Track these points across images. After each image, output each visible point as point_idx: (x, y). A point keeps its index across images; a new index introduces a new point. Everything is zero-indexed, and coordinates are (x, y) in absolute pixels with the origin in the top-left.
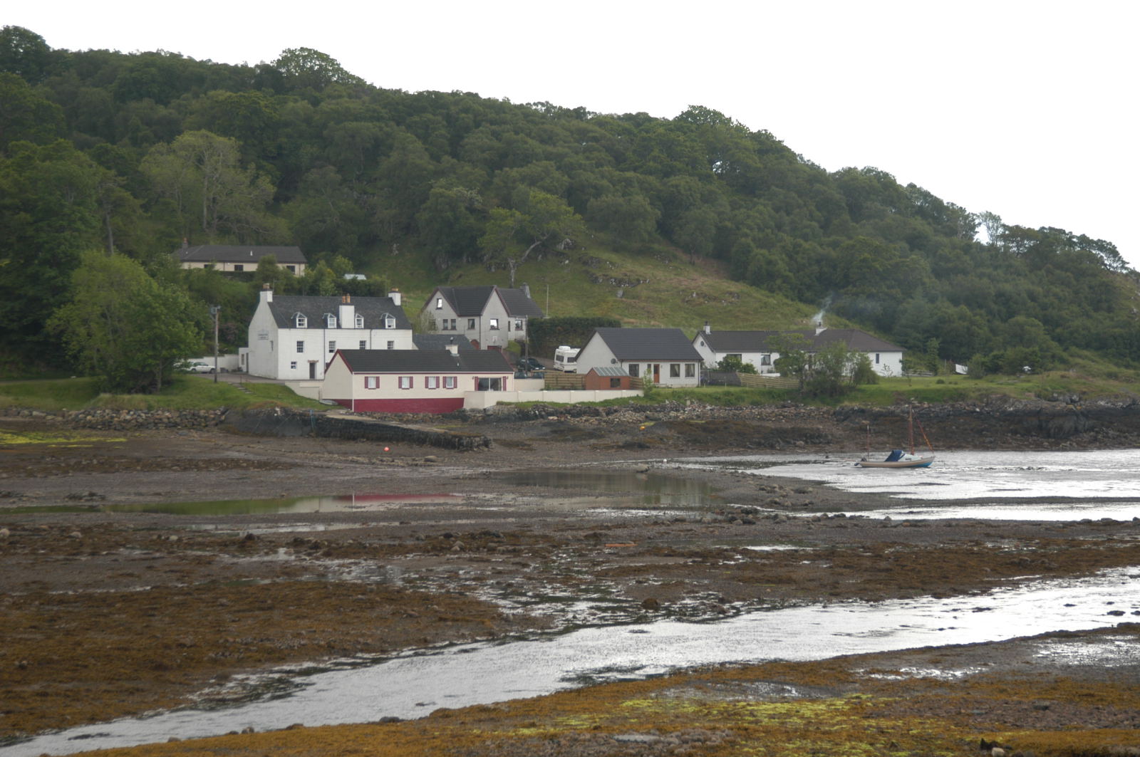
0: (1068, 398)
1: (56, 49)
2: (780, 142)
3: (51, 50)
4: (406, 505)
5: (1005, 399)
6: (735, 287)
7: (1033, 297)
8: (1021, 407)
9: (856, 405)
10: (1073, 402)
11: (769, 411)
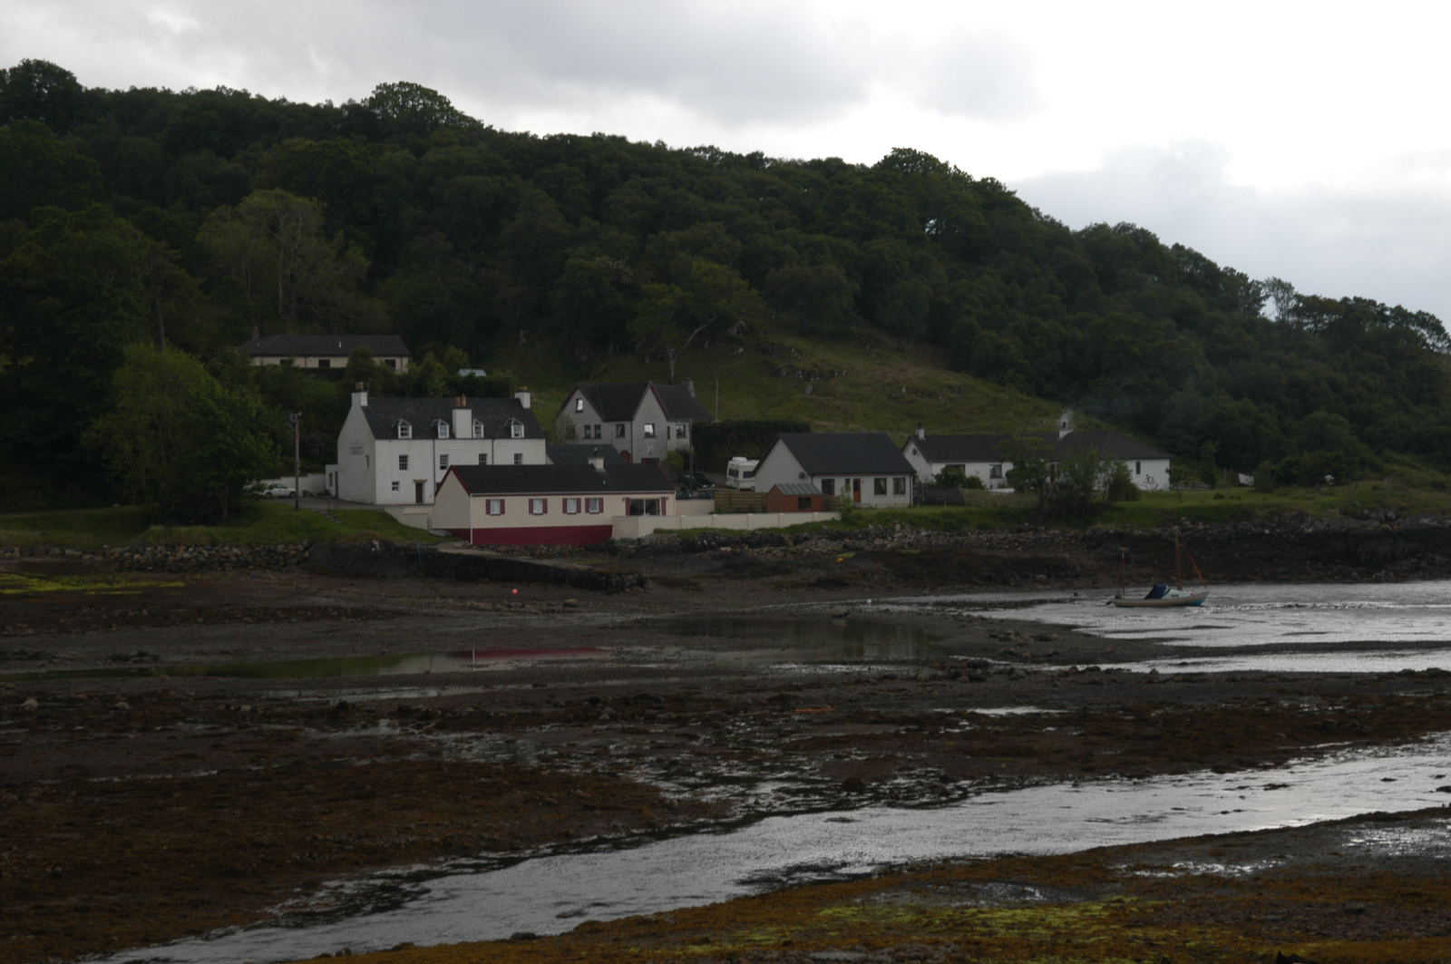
0: (1382, 516)
1: (90, 88)
2: (1010, 193)
3: (84, 90)
5: (1301, 517)
6: (954, 379)
7: (1335, 387)
8: (1322, 527)
9: (1111, 528)
10: (1388, 520)
11: (1001, 536)
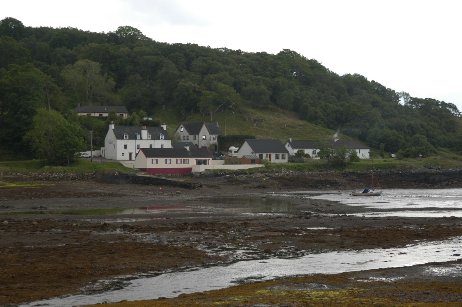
0: (437, 168)
1: (27, 27)
2: (320, 64)
3: (25, 27)
4: (168, 211)
5: (411, 168)
6: (301, 122)
7: (422, 127)
8: (418, 171)
9: (351, 170)
10: (439, 169)
11: (315, 173)
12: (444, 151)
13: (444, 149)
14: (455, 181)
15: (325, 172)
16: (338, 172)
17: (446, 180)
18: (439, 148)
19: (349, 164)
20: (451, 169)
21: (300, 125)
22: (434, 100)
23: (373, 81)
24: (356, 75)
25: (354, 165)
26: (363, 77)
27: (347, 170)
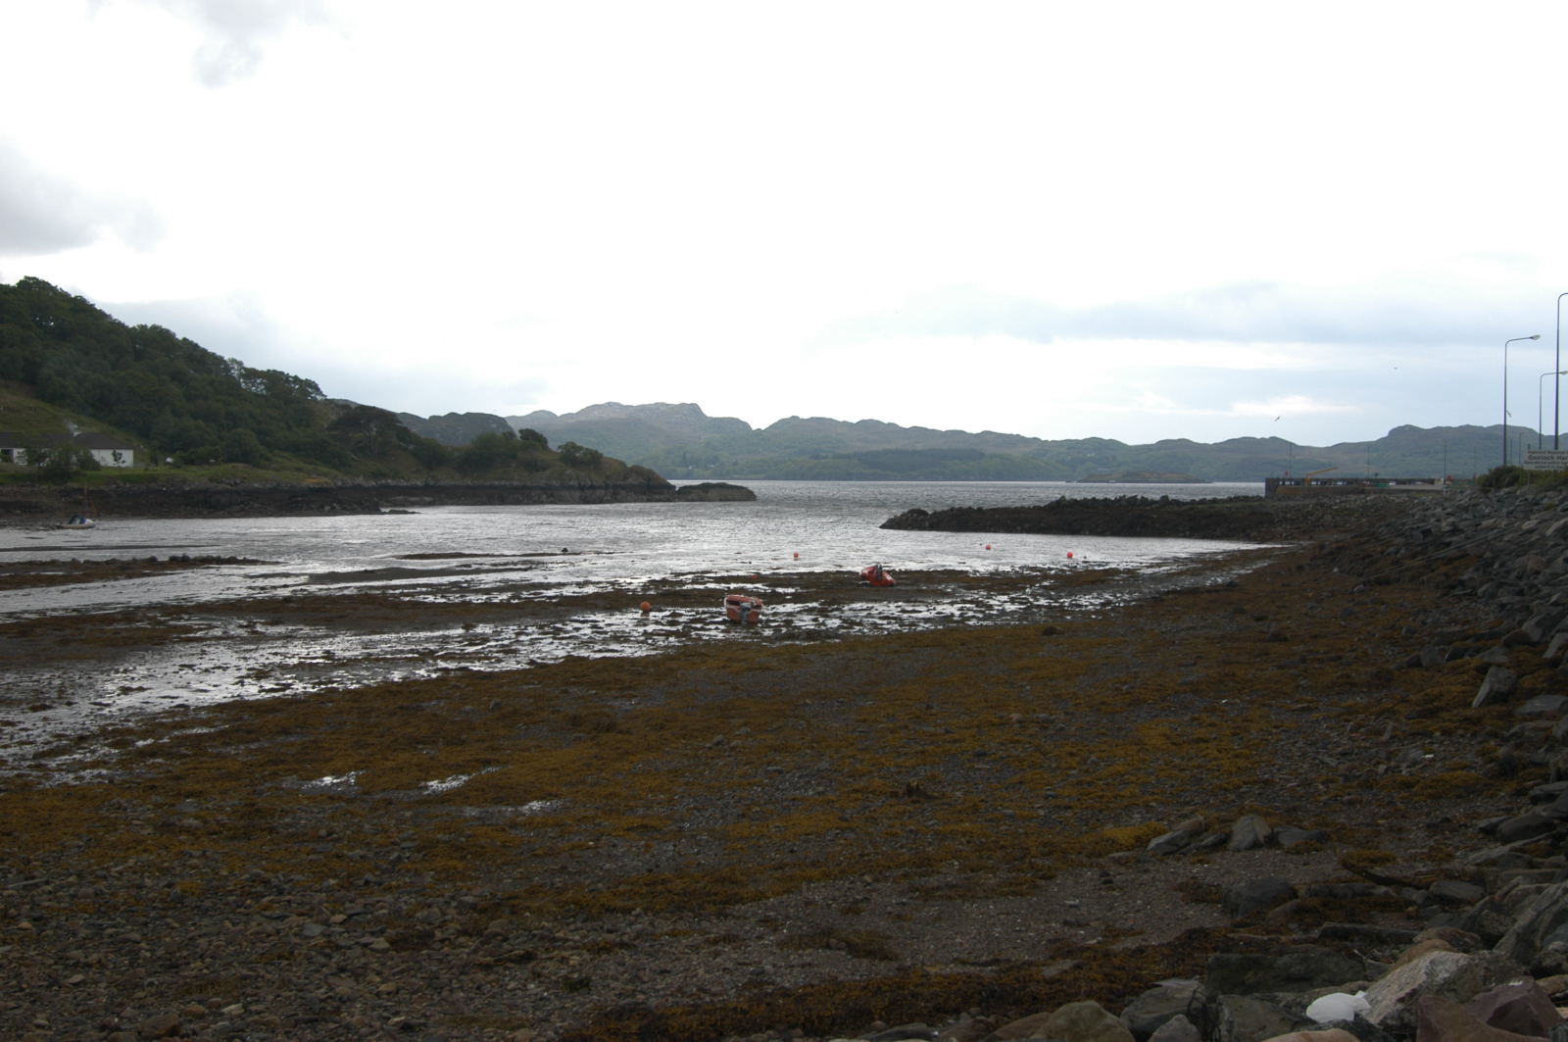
12: (283, 457)
13: (286, 454)
14: (256, 505)
15: (29, 489)
16: (55, 488)
17: (242, 503)
18: (276, 451)
19: (77, 473)
20: (256, 485)
21: (30, 408)
22: (282, 373)
23: (185, 339)
24: (155, 327)
25: (85, 475)
26: (168, 331)
27: (69, 484)
